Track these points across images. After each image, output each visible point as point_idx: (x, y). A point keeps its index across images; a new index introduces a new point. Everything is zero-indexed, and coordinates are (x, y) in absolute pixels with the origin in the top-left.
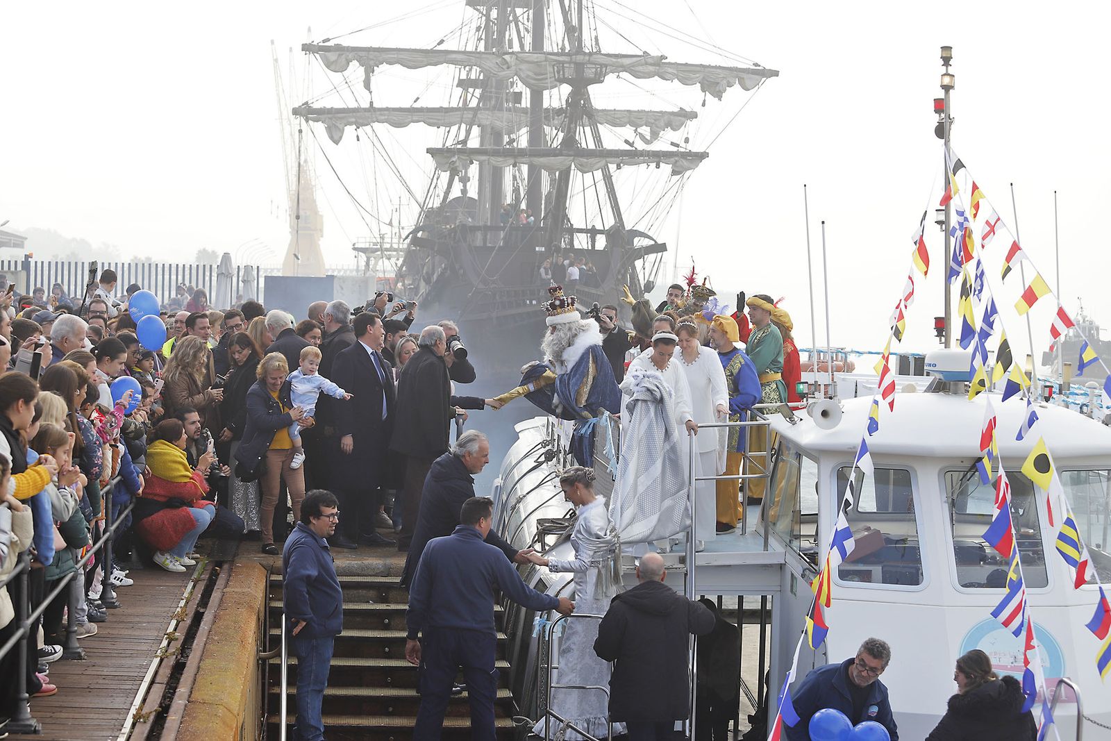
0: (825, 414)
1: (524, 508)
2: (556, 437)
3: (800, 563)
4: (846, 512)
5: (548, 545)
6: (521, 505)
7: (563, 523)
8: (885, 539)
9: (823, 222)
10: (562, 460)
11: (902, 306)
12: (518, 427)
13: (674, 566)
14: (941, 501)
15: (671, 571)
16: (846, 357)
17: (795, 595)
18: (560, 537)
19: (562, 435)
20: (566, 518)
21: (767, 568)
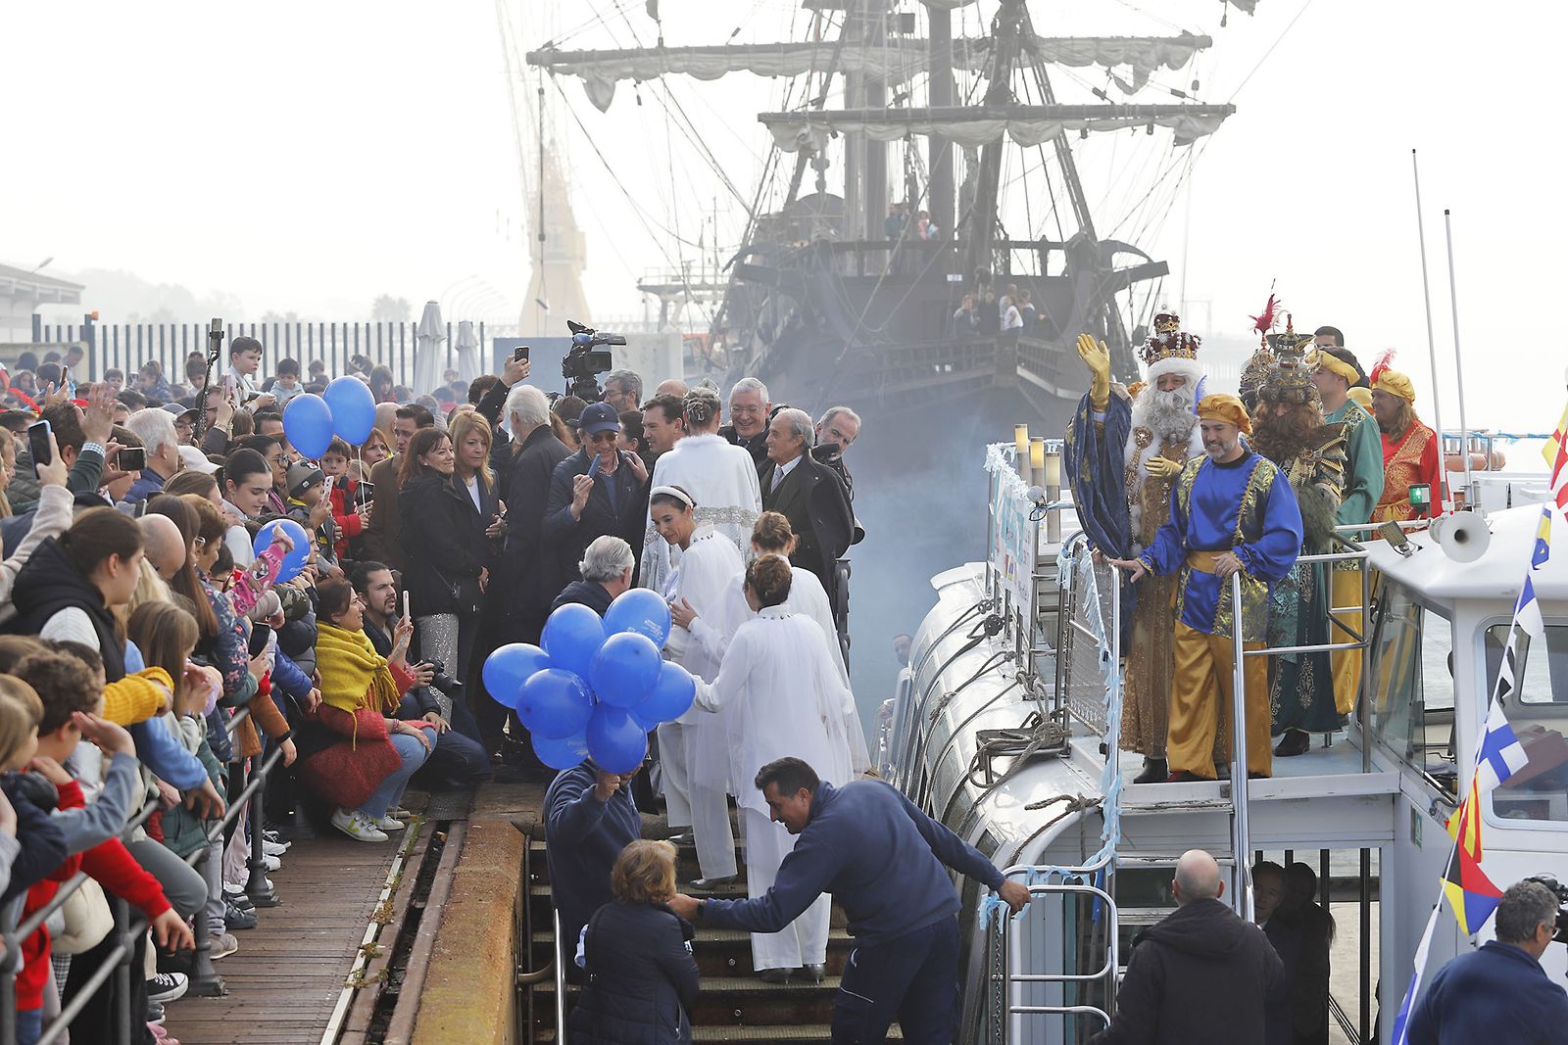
0: (1460, 536)
1: (953, 717)
2: (1002, 595)
3: (1426, 791)
4: (1502, 701)
5: (996, 774)
6: (948, 711)
7: (1021, 736)
9: (1447, 212)
10: (1014, 633)
12: (937, 581)
13: (1212, 803)
15: (1207, 810)
16: (1490, 445)
17: (1420, 845)
18: (1017, 759)
19: (1013, 589)
20: (1026, 727)
21: (1370, 802)
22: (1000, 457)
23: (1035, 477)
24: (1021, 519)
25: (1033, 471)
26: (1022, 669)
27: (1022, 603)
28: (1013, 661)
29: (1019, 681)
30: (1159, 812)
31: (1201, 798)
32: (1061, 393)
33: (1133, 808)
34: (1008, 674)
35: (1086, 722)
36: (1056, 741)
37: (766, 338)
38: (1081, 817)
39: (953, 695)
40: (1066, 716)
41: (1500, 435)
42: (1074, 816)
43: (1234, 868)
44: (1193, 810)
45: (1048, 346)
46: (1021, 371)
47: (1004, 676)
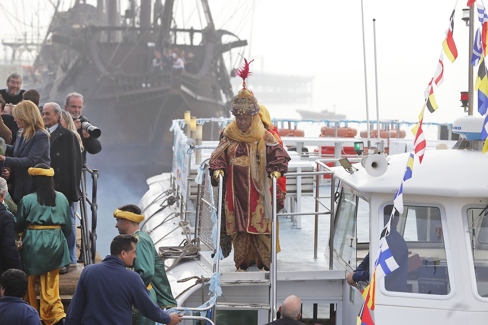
0: (374, 165)
2: (176, 188)
5: (167, 267)
7: (178, 249)
8: (422, 261)
9: (374, 20)
10: (180, 204)
11: (433, 83)
12: (149, 181)
13: (261, 281)
14: (464, 231)
15: (259, 284)
16: (399, 127)
17: (353, 302)
18: (176, 260)
19: (181, 185)
20: (181, 246)
21: (332, 283)
22: (177, 125)
23: (192, 134)
24: (184, 153)
25: (191, 132)
26: (183, 221)
27: (183, 192)
28: (179, 217)
29: (180, 225)
30: (237, 285)
31: (256, 279)
32: (199, 98)
33: (225, 283)
34: (176, 222)
35: (207, 244)
36: (194, 253)
37: (64, 69)
38: (203, 286)
39: (151, 231)
40: (199, 242)
41: (403, 122)
42: (199, 285)
43: (270, 311)
44: (252, 284)
45: (194, 76)
46: (183, 88)
47: (174, 223)
